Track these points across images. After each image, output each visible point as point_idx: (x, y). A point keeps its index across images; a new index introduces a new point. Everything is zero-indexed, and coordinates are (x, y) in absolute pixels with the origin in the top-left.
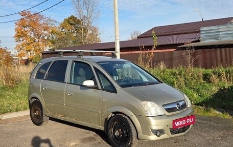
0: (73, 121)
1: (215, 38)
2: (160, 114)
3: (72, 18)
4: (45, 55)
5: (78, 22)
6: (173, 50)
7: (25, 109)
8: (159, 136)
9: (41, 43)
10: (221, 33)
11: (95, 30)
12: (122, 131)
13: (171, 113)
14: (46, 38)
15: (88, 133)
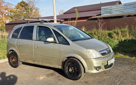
0: (40, 64)
1: (110, 13)
2: (98, 57)
3: (23, 2)
4: (7, 25)
5: (27, 5)
6: (85, 20)
7: (4, 58)
8: (98, 70)
9: (4, 18)
10: (113, 10)
11: (37, 9)
12: (74, 68)
13: (104, 56)
14: (7, 15)
15: (49, 71)
